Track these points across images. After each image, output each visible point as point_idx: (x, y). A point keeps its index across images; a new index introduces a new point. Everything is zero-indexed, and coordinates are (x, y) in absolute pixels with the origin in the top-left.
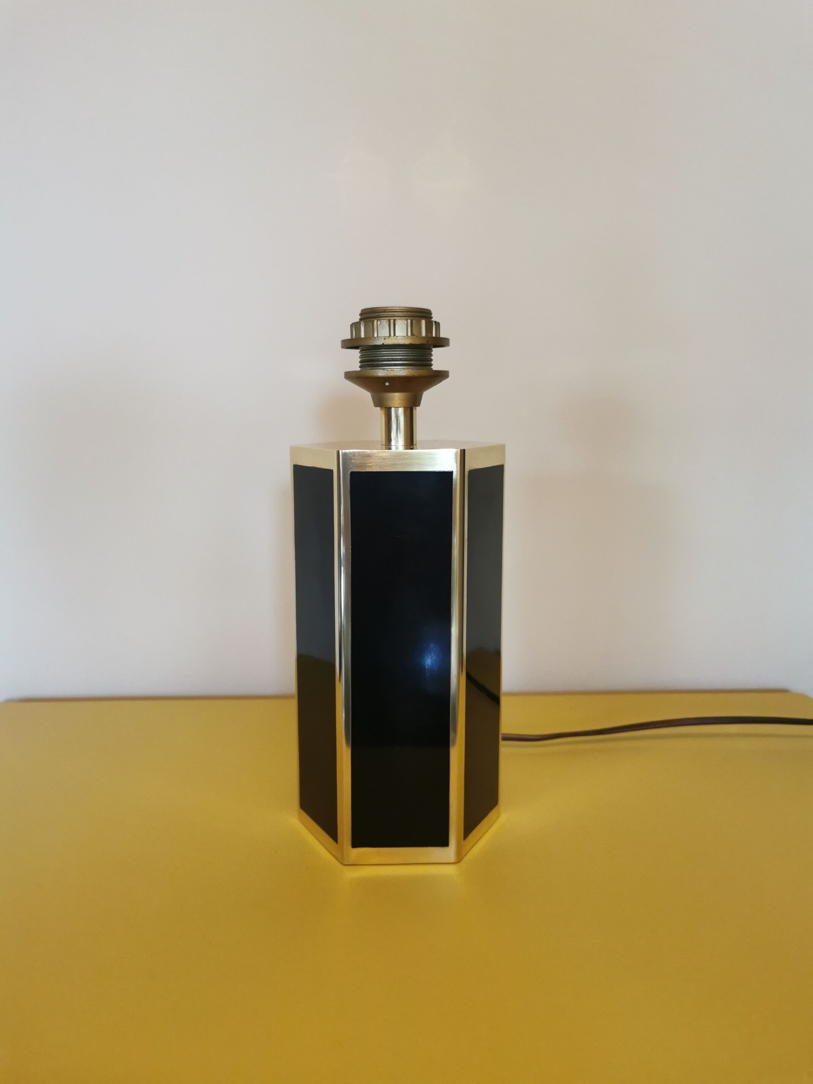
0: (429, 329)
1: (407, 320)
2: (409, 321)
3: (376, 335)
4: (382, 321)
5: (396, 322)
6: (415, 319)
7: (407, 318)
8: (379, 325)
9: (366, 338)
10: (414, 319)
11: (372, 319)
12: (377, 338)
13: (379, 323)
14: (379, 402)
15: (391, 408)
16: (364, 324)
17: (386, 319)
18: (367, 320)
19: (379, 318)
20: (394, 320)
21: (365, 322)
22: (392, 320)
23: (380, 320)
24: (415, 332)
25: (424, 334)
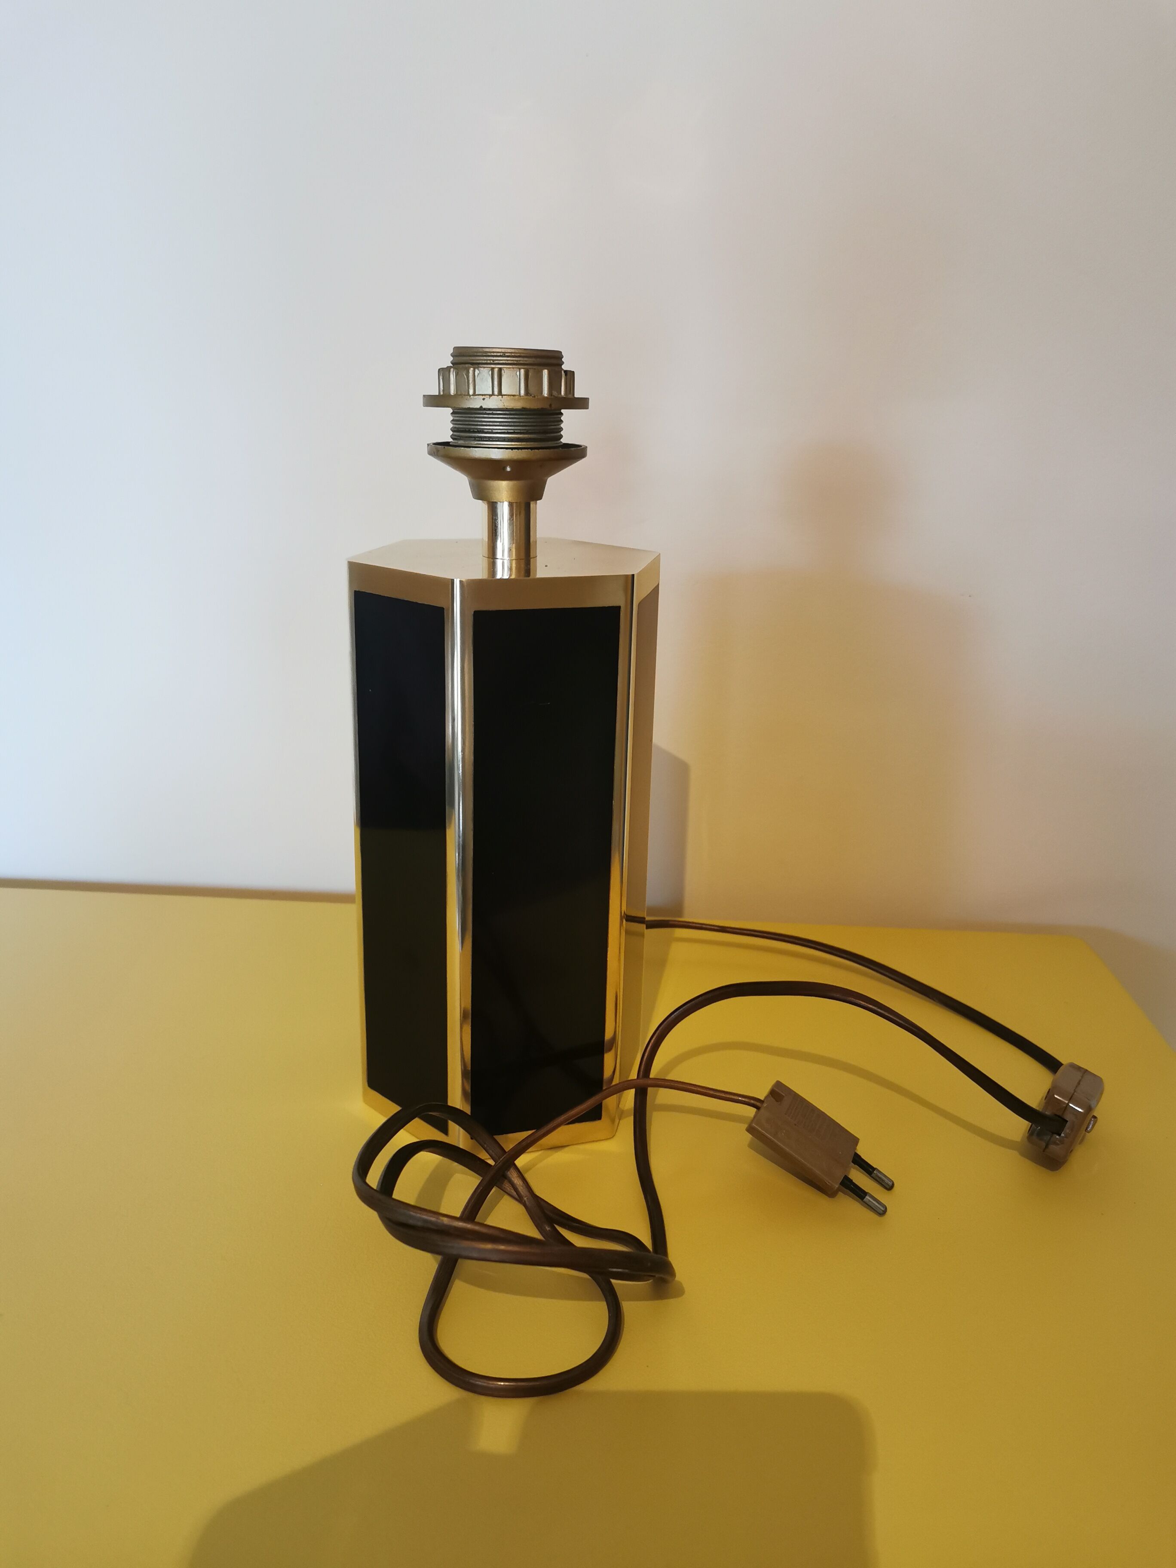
0: (554, 384)
1: (520, 369)
2: (522, 371)
3: (471, 392)
4: (482, 369)
5: (503, 371)
6: (533, 368)
7: (519, 367)
8: (477, 376)
9: (456, 395)
10: (530, 369)
11: (467, 365)
12: (472, 397)
13: (477, 372)
14: (480, 493)
15: (496, 503)
16: (455, 372)
17: (487, 367)
18: (461, 366)
19: (477, 365)
20: (500, 370)
21: (456, 369)
22: (497, 369)
23: (478, 368)
24: (532, 389)
25: (545, 393)
